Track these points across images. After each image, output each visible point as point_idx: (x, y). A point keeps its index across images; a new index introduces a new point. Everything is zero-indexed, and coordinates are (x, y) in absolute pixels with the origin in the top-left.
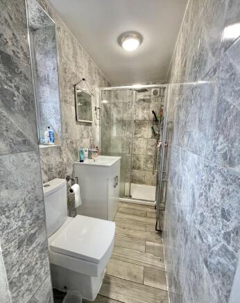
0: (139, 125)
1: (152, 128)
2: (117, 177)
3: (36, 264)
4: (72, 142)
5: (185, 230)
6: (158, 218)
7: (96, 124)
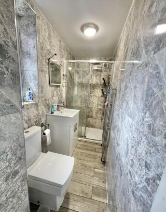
0: (93, 87)
1: (102, 90)
2: (76, 124)
3: (19, 189)
4: (46, 100)
5: (121, 167)
6: (103, 153)
7: (63, 86)
